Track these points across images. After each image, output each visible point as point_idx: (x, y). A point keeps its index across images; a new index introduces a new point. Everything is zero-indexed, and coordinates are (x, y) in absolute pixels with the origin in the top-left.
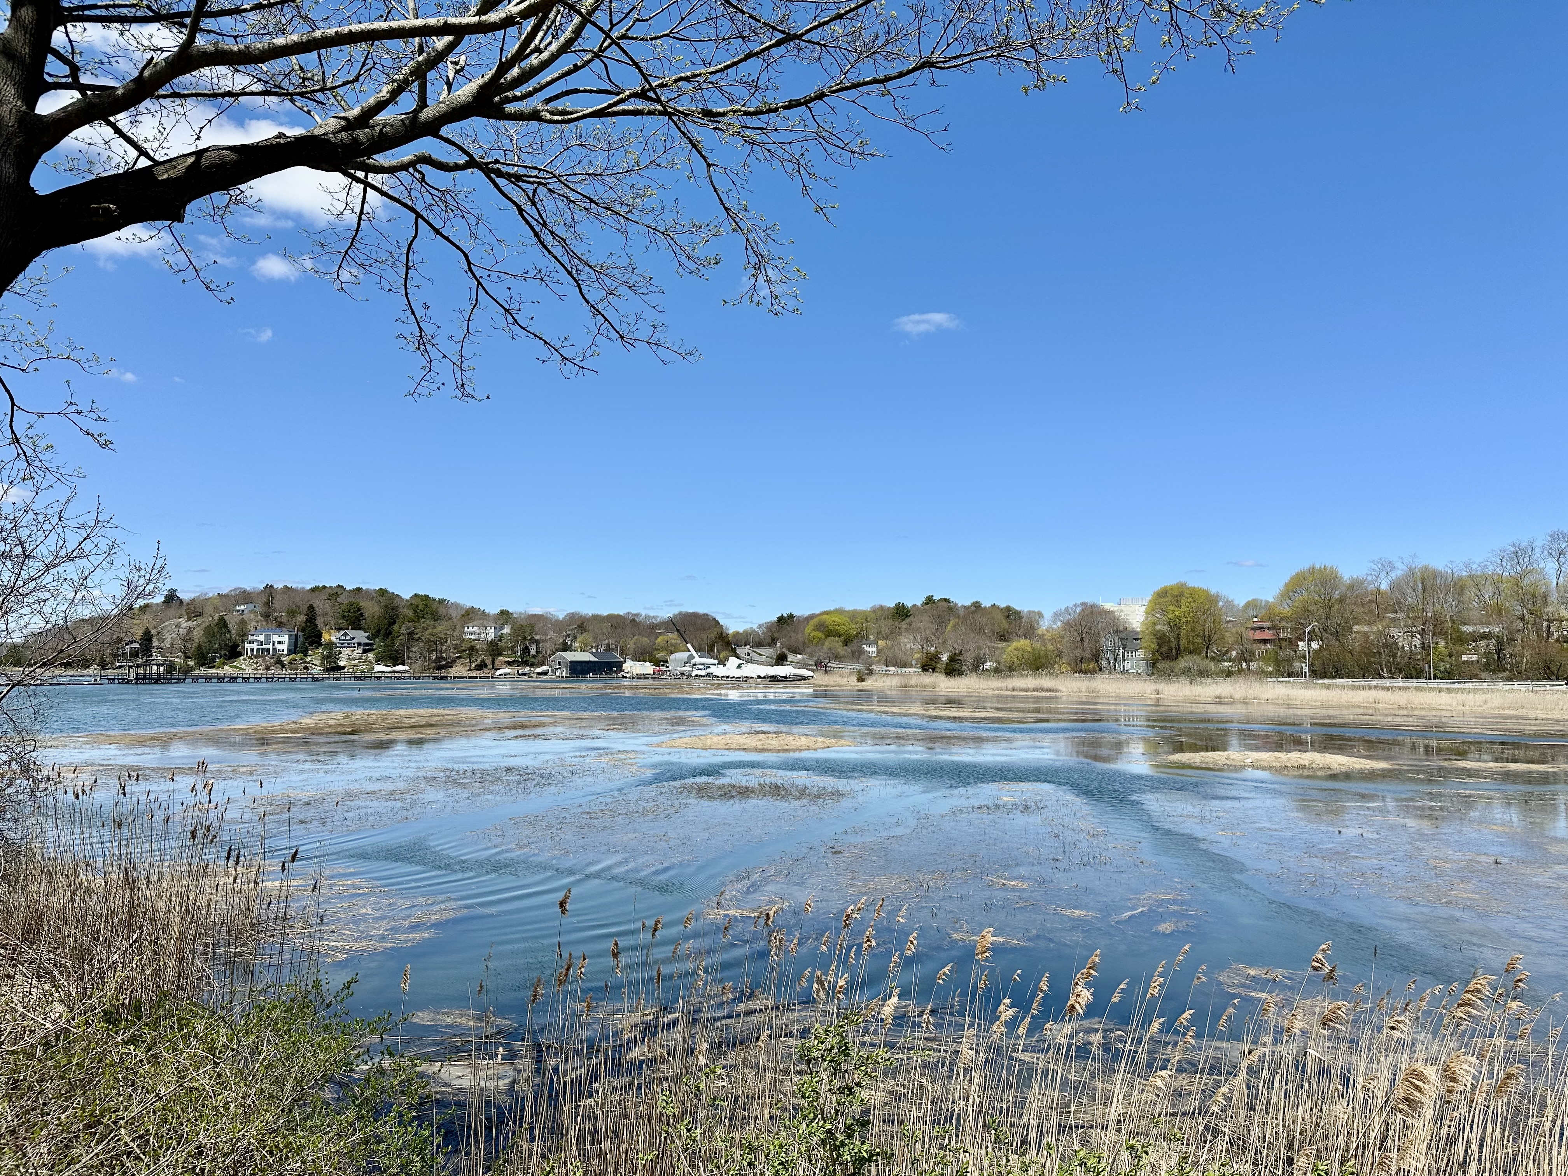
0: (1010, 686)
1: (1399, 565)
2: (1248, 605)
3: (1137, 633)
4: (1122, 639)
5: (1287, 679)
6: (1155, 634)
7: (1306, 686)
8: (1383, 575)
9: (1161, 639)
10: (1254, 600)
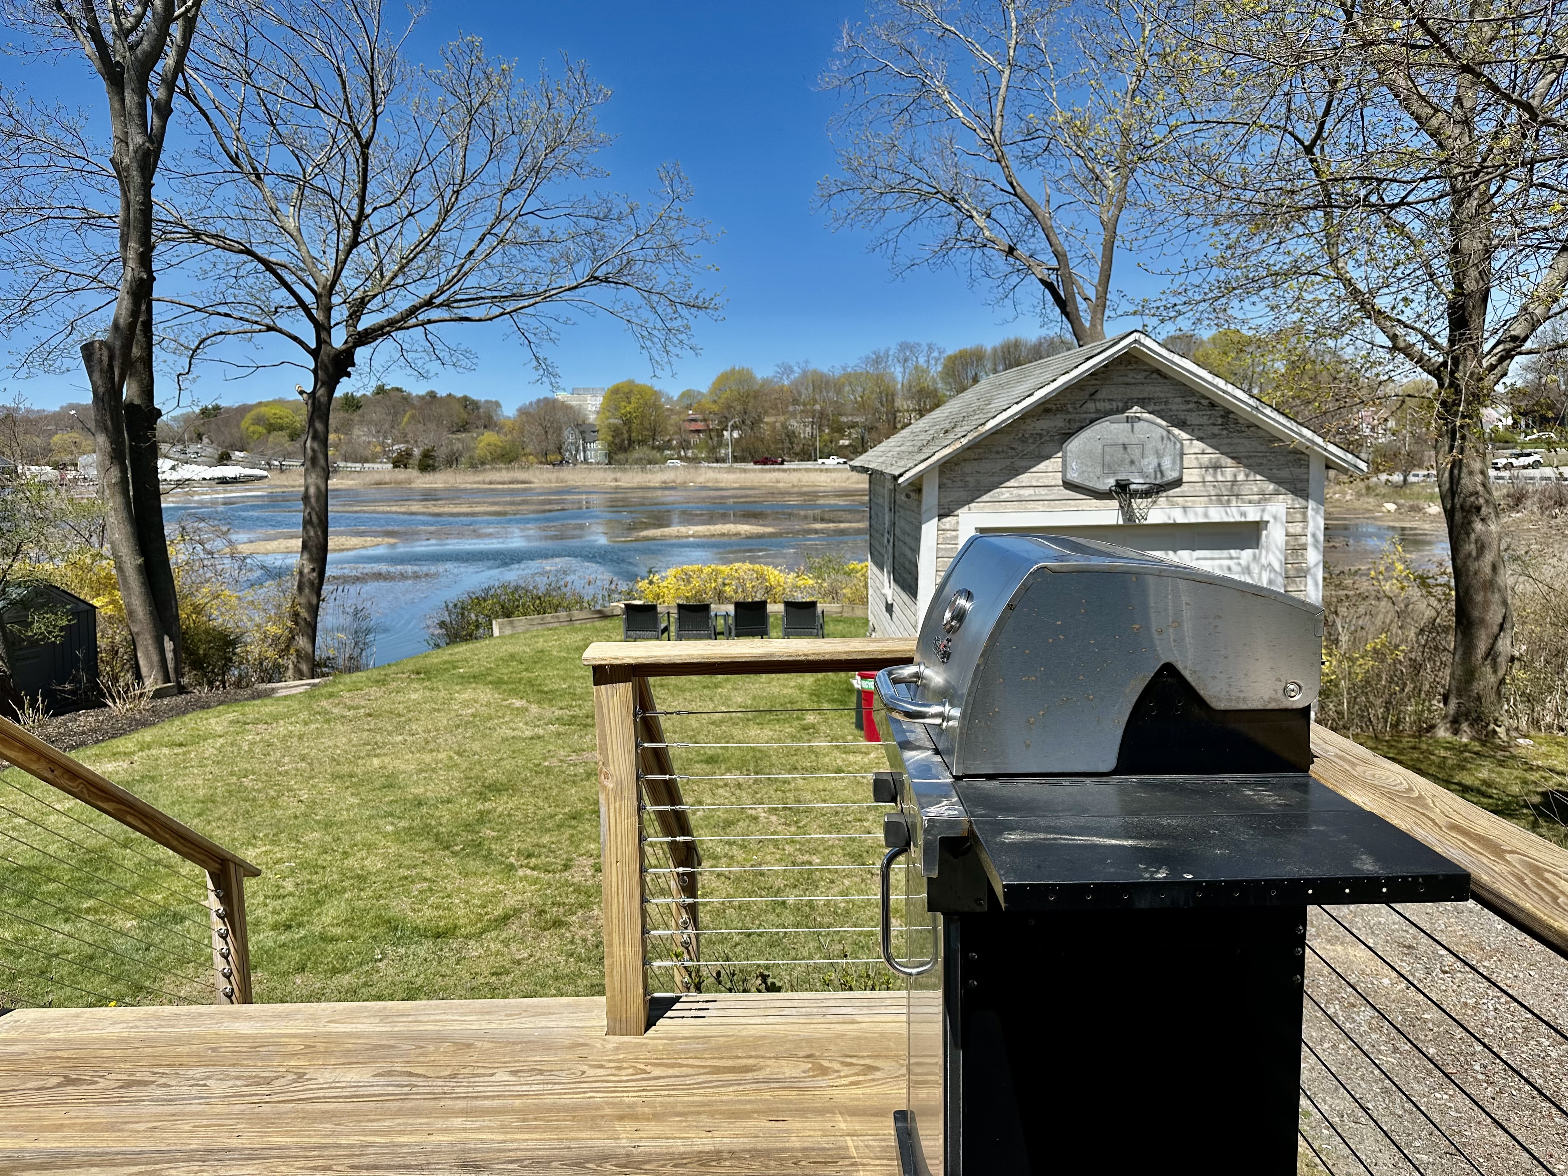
0: (487, 479)
1: (796, 369)
2: (683, 395)
3: (594, 426)
4: (582, 433)
5: (715, 465)
6: (609, 427)
7: (729, 470)
8: (785, 377)
9: (616, 432)
10: (688, 391)
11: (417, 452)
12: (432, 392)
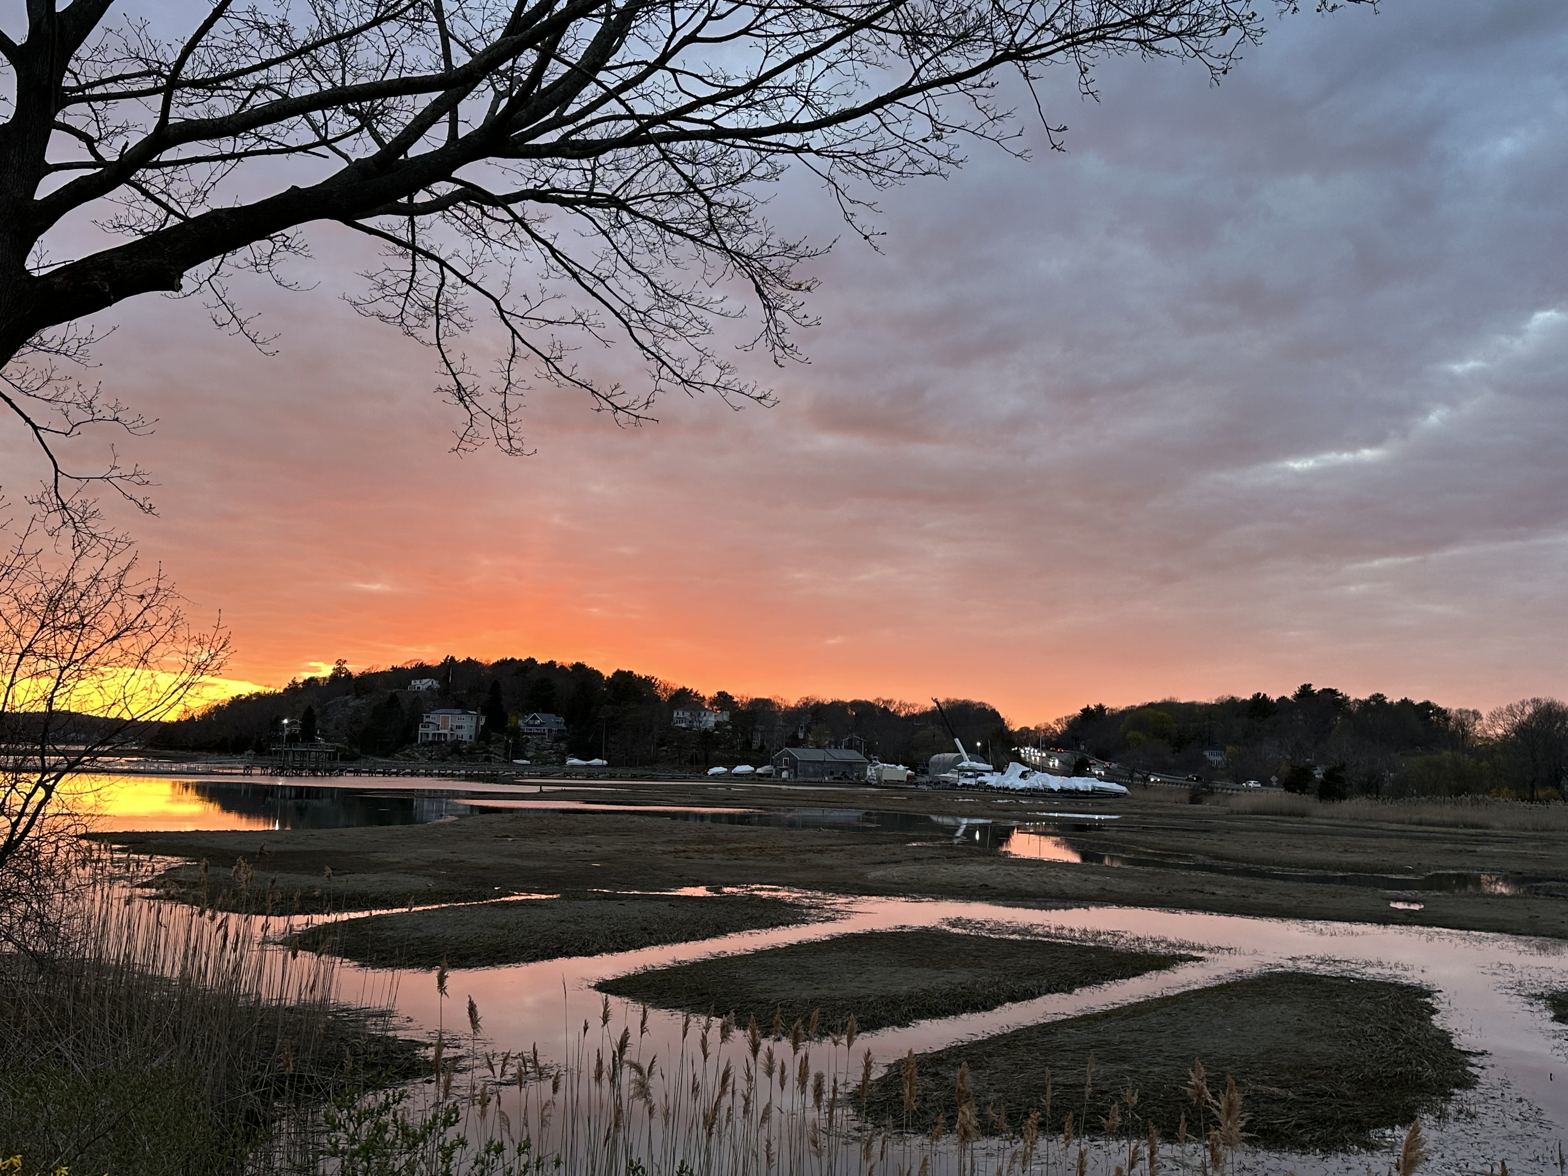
11: (1319, 774)
12: (1379, 695)
